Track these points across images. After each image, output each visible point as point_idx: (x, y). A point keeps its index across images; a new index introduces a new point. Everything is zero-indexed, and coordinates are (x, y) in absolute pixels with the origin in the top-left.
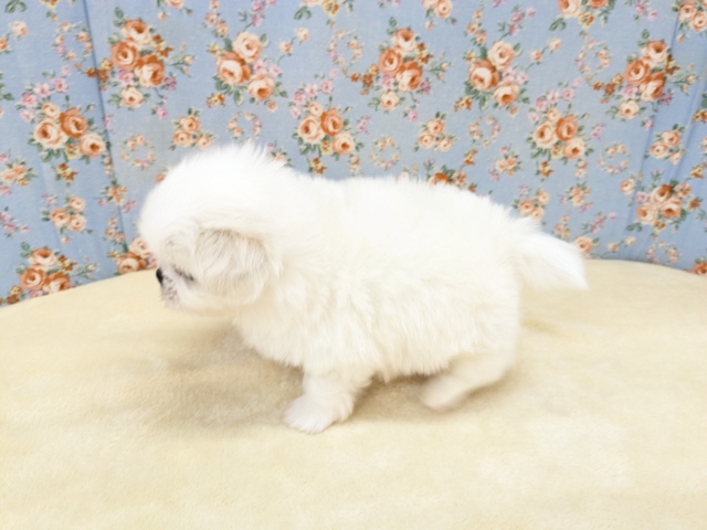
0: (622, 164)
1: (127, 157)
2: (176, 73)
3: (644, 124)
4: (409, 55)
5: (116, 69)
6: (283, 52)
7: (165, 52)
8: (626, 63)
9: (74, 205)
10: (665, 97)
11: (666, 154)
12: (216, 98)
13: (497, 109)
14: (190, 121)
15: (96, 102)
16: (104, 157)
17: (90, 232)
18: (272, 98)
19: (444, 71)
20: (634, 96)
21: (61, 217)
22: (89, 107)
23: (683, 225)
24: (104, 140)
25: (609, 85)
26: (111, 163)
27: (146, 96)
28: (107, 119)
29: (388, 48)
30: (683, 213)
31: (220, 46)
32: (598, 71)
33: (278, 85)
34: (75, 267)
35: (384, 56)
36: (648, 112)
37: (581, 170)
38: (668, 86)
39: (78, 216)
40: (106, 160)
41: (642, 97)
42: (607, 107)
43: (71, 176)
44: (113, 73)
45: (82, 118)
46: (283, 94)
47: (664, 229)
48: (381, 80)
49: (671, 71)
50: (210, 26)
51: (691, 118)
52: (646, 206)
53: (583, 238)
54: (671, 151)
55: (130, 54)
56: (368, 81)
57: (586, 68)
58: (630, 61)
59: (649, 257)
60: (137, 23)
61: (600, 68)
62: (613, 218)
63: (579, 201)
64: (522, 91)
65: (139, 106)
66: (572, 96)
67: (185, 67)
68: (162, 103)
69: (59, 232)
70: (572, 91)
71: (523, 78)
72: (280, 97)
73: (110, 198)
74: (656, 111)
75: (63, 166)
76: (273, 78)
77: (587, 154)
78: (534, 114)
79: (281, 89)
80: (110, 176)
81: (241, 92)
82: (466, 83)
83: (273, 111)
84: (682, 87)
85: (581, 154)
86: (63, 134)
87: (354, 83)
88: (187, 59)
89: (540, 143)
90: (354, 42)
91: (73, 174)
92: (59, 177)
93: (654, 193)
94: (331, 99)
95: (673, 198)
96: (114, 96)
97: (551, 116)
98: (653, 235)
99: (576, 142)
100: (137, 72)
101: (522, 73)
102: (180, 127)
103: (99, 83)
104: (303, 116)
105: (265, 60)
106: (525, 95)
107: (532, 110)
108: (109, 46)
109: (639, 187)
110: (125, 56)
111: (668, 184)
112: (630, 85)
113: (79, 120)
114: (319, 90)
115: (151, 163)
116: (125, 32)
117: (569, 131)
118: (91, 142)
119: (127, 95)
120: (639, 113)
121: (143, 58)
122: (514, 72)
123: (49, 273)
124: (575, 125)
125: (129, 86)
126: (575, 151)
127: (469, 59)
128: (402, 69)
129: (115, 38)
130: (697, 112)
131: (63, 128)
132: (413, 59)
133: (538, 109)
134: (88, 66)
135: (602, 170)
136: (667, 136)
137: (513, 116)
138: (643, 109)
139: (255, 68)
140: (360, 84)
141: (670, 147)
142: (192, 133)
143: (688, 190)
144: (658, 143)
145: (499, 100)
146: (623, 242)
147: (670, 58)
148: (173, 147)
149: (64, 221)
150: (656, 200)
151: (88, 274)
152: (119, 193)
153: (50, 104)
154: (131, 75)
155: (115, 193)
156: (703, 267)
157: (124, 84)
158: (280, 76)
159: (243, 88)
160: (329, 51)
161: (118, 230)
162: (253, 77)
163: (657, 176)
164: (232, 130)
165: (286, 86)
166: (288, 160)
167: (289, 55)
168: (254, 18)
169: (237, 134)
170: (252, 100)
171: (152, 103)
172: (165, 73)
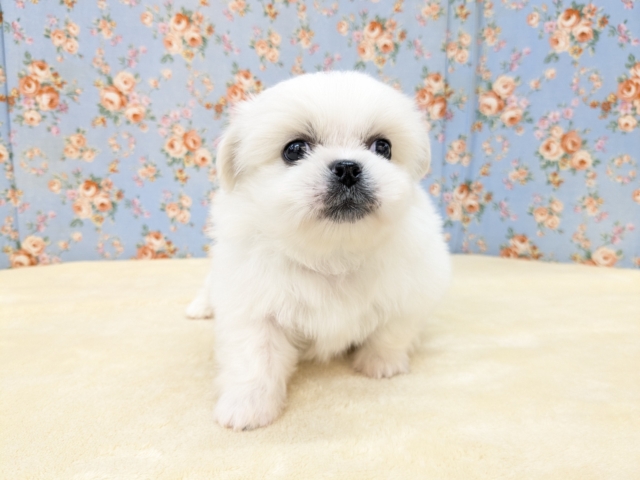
1: (25, 165)
2: (68, 101)
3: (437, 138)
5: (22, 96)
6: (152, 87)
7: (61, 85)
8: (415, 91)
10: (448, 116)
11: (458, 159)
12: (99, 120)
14: (78, 138)
16: (6, 164)
18: (144, 122)
20: (425, 117)
23: (483, 218)
24: (8, 150)
26: (12, 170)
27: (44, 117)
28: (12, 134)
29: (233, 84)
30: (481, 207)
31: (103, 81)
33: (148, 111)
35: (230, 90)
36: (438, 128)
38: (449, 106)
40: (8, 167)
41: (432, 117)
44: (19, 99)
46: (153, 118)
47: (470, 223)
48: (229, 109)
49: (449, 94)
51: (469, 129)
52: (452, 204)
54: (461, 156)
55: (34, 86)
56: (219, 109)
58: (418, 90)
59: (464, 248)
60: (41, 63)
65: (37, 125)
67: (75, 97)
68: (55, 124)
72: (150, 121)
73: (8, 199)
74: (444, 127)
76: (144, 106)
79: (151, 114)
80: (10, 180)
81: (119, 116)
83: (145, 131)
84: (459, 106)
87: (208, 110)
88: (78, 91)
90: (206, 79)
93: (456, 193)
94: (190, 123)
95: (472, 196)
96: (18, 116)
98: (463, 229)
102: (70, 142)
103: (8, 106)
104: (169, 135)
105: (138, 93)
108: (18, 79)
109: (444, 189)
110: (29, 86)
111: (464, 183)
112: (420, 109)
114: (181, 116)
115: (45, 170)
116: (30, 69)
119: (28, 115)
120: (431, 129)
121: (43, 88)
125: (30, 109)
129: (23, 73)
130: (474, 124)
136: (456, 145)
138: (434, 126)
139: (130, 98)
140: (213, 111)
141: (459, 153)
142: (80, 147)
144: (451, 151)
147: (446, 86)
148: (64, 159)
150: (458, 199)
152: (17, 194)
154: (32, 101)
155: (13, 196)
156: (507, 252)
157: (26, 107)
158: (150, 104)
159: (121, 113)
160: (188, 86)
161: (14, 228)
162: (129, 105)
163: (455, 178)
164: (111, 146)
165: (154, 112)
166: (158, 171)
167: (158, 89)
168: (130, 62)
169: (116, 149)
170: (128, 122)
171: (48, 122)
172: (60, 101)
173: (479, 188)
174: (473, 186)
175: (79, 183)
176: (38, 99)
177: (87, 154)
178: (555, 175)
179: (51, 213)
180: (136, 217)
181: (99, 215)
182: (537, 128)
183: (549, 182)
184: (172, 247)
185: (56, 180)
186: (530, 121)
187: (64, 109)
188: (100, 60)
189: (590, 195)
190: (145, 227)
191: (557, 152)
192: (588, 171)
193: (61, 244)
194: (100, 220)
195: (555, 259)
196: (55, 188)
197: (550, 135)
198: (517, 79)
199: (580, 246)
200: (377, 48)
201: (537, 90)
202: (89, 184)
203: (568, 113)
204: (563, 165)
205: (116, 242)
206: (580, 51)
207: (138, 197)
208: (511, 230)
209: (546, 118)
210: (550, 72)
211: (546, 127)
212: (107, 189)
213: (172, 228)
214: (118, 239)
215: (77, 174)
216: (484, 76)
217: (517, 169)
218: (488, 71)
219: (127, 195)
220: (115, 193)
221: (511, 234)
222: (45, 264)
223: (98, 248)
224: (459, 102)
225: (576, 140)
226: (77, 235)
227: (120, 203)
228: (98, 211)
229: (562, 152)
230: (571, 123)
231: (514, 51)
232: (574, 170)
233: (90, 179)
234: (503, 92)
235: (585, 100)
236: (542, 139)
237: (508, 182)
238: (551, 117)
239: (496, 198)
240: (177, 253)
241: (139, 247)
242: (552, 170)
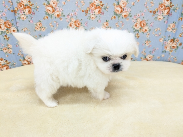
0: (159, 34)
2: (35, 11)
3: (165, 22)
4: (98, 4)
5: (19, 10)
6: (63, 4)
7: (32, 5)
8: (159, 5)
9: (9, 46)
10: (170, 14)
11: (172, 30)
12: (46, 17)
13: (123, 19)
14: (39, 24)
15: (14, 19)
17: (14, 54)
18: (61, 17)
19: (107, 9)
20: (161, 14)
21: (6, 50)
22: (12, 20)
23: (178, 50)
24: (16, 29)
25: (154, 11)
27: (27, 17)
28: (17, 23)
29: (92, 3)
30: (177, 47)
31: (46, 3)
32: (151, 7)
34: (10, 63)
35: (91, 5)
36: (166, 18)
37: (148, 36)
38: (171, 11)
39: (10, 49)
41: (164, 14)
42: (154, 17)
43: (8, 39)
44: (18, 11)
45: (10, 23)
46: (64, 16)
47: (172, 52)
48: (90, 12)
49: (171, 6)
51: (178, 20)
52: (167, 45)
53: (150, 55)
54: (173, 29)
55: (22, 6)
56: (87, 12)
57: (147, 7)
58: (160, 4)
59: (169, 60)
61: (151, 6)
62: (158, 49)
63: (148, 44)
64: (130, 14)
65: (25, 20)
66: (144, 14)
67: (37, 9)
68: (31, 19)
69: (5, 54)
70: (144, 13)
71: (130, 10)
72: (63, 17)
74: (168, 18)
75: (6, 36)
76: (61, 12)
77: (149, 31)
78: (133, 20)
79: (63, 14)
81: (52, 15)
82: (114, 12)
83: (61, 20)
84: (175, 11)
85: (148, 31)
86: (5, 27)
87: (83, 12)
88: (38, 7)
89: (136, 28)
90: (82, 1)
91: (8, 38)
92: (5, 38)
93: (169, 42)
94: (77, 17)
95: (174, 43)
96: (18, 17)
97: (138, 20)
98: (169, 54)
99: (146, 28)
100: (24, 10)
101: (130, 9)
102: (37, 25)
103: (15, 14)
104: (70, 22)
105: (58, 7)
106: (130, 15)
107: (133, 19)
108: (17, 4)
109: (165, 40)
111: (172, 39)
112: (160, 11)
113: (9, 23)
114: (73, 15)
117: (144, 24)
118: (13, 29)
119: (22, 17)
120: (163, 19)
121: (26, 7)
122: (127, 8)
123: (3, 65)
124: (145, 23)
125: (22, 14)
126: (146, 30)
127: (114, 5)
128: (96, 8)
129: (18, 1)
130: (180, 18)
131: (5, 26)
132: (99, 5)
133: (134, 19)
134: (12, 9)
135: (154, 35)
136: (171, 25)
137: (128, 21)
138: (164, 18)
139: (56, 9)
140: (85, 12)
141: (173, 28)
142: (40, 27)
143: (178, 40)
144: (169, 27)
145: (123, 16)
146: (161, 56)
147: (171, 3)
148: (35, 31)
149: (6, 51)
150: (169, 44)
151: (14, 65)
153: (2, 19)
160: (76, 4)
161: (22, 54)
162: (55, 11)
163: (169, 37)
164: (50, 26)
167: (65, 5)
169: (52, 27)
170: (56, 18)
171: (29, 19)
172: (32, 11)
174: (175, 40)
177: (43, 29)
215: (40, 36)
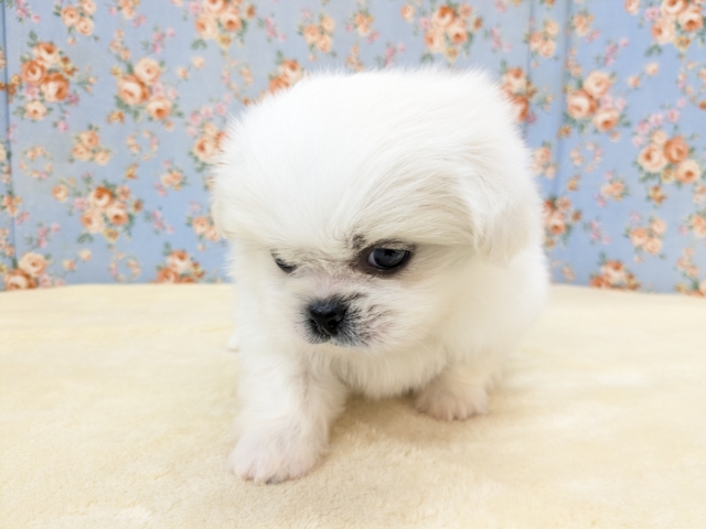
1: (25, 167)
2: (80, 91)
5: (24, 84)
6: (180, 77)
7: (71, 72)
10: (531, 119)
11: (541, 170)
12: (116, 116)
14: (89, 136)
15: (3, 114)
16: (3, 165)
23: (570, 240)
24: (5, 148)
26: (9, 172)
27: (50, 110)
28: (11, 129)
29: (276, 78)
30: (568, 227)
31: (122, 69)
33: (175, 106)
35: (273, 84)
38: (531, 108)
40: (5, 169)
44: (21, 87)
46: (180, 115)
47: (554, 246)
49: (531, 94)
50: (114, 51)
51: (555, 134)
54: (544, 166)
55: (39, 72)
60: (48, 45)
65: (42, 119)
67: (88, 87)
68: (63, 118)
72: (176, 118)
73: (4, 208)
74: (524, 132)
76: (170, 100)
79: (179, 109)
80: (6, 185)
81: (140, 111)
83: (171, 130)
84: (542, 108)
88: (92, 80)
90: (245, 70)
94: (224, 121)
96: (18, 108)
102: (79, 139)
103: (7, 96)
104: (199, 136)
105: (163, 84)
108: (20, 63)
110: (34, 72)
111: (548, 198)
114: (214, 113)
115: (48, 174)
116: (35, 52)
119: (31, 107)
121: (50, 75)
125: (34, 100)
129: (27, 56)
130: (560, 128)
139: (154, 90)
141: (543, 163)
142: (91, 148)
147: (529, 83)
148: (72, 160)
152: (14, 202)
154: (37, 90)
155: (10, 203)
156: (598, 282)
157: (29, 97)
158: (178, 98)
159: (142, 108)
160: (223, 78)
161: (9, 243)
162: (152, 98)
164: (130, 146)
165: (183, 107)
166: (185, 178)
167: (187, 80)
168: (155, 47)
169: (135, 150)
170: (150, 119)
171: (54, 116)
172: (70, 91)
173: (566, 205)
174: (558, 202)
175: (89, 190)
176: (43, 87)
177: (100, 156)
178: (656, 189)
179: (54, 225)
180: (157, 232)
181: (112, 230)
182: (635, 134)
183: (649, 198)
184: (200, 270)
185: (62, 186)
186: (628, 125)
187: (74, 100)
188: (118, 44)
189: (698, 213)
190: (167, 245)
191: (658, 163)
192: (695, 184)
193: (66, 263)
194: (113, 235)
195: (655, 289)
196: (61, 195)
197: (651, 141)
198: (613, 75)
199: (685, 275)
200: (447, 38)
201: (636, 89)
202: (101, 192)
203: (672, 115)
204: (666, 177)
205: (132, 262)
206: (688, 42)
207: (160, 209)
208: (603, 256)
209: (646, 121)
210: (652, 67)
211: (646, 131)
212: (122, 198)
213: (200, 247)
214: (135, 259)
215: (88, 179)
216: (574, 71)
217: (611, 182)
218: (578, 66)
219: (147, 206)
220: (133, 204)
221: (603, 260)
222: (47, 287)
223: (110, 270)
224: (543, 102)
225: (681, 148)
226: (85, 253)
227: (139, 215)
228: (111, 225)
229: (665, 162)
230: (676, 127)
231: (609, 42)
232: (679, 183)
233: (102, 185)
234: (595, 90)
235: (693, 100)
236: (641, 147)
237: (600, 198)
238: (652, 120)
239: (586, 217)
240: (205, 277)
241: (159, 268)
242: (653, 183)
